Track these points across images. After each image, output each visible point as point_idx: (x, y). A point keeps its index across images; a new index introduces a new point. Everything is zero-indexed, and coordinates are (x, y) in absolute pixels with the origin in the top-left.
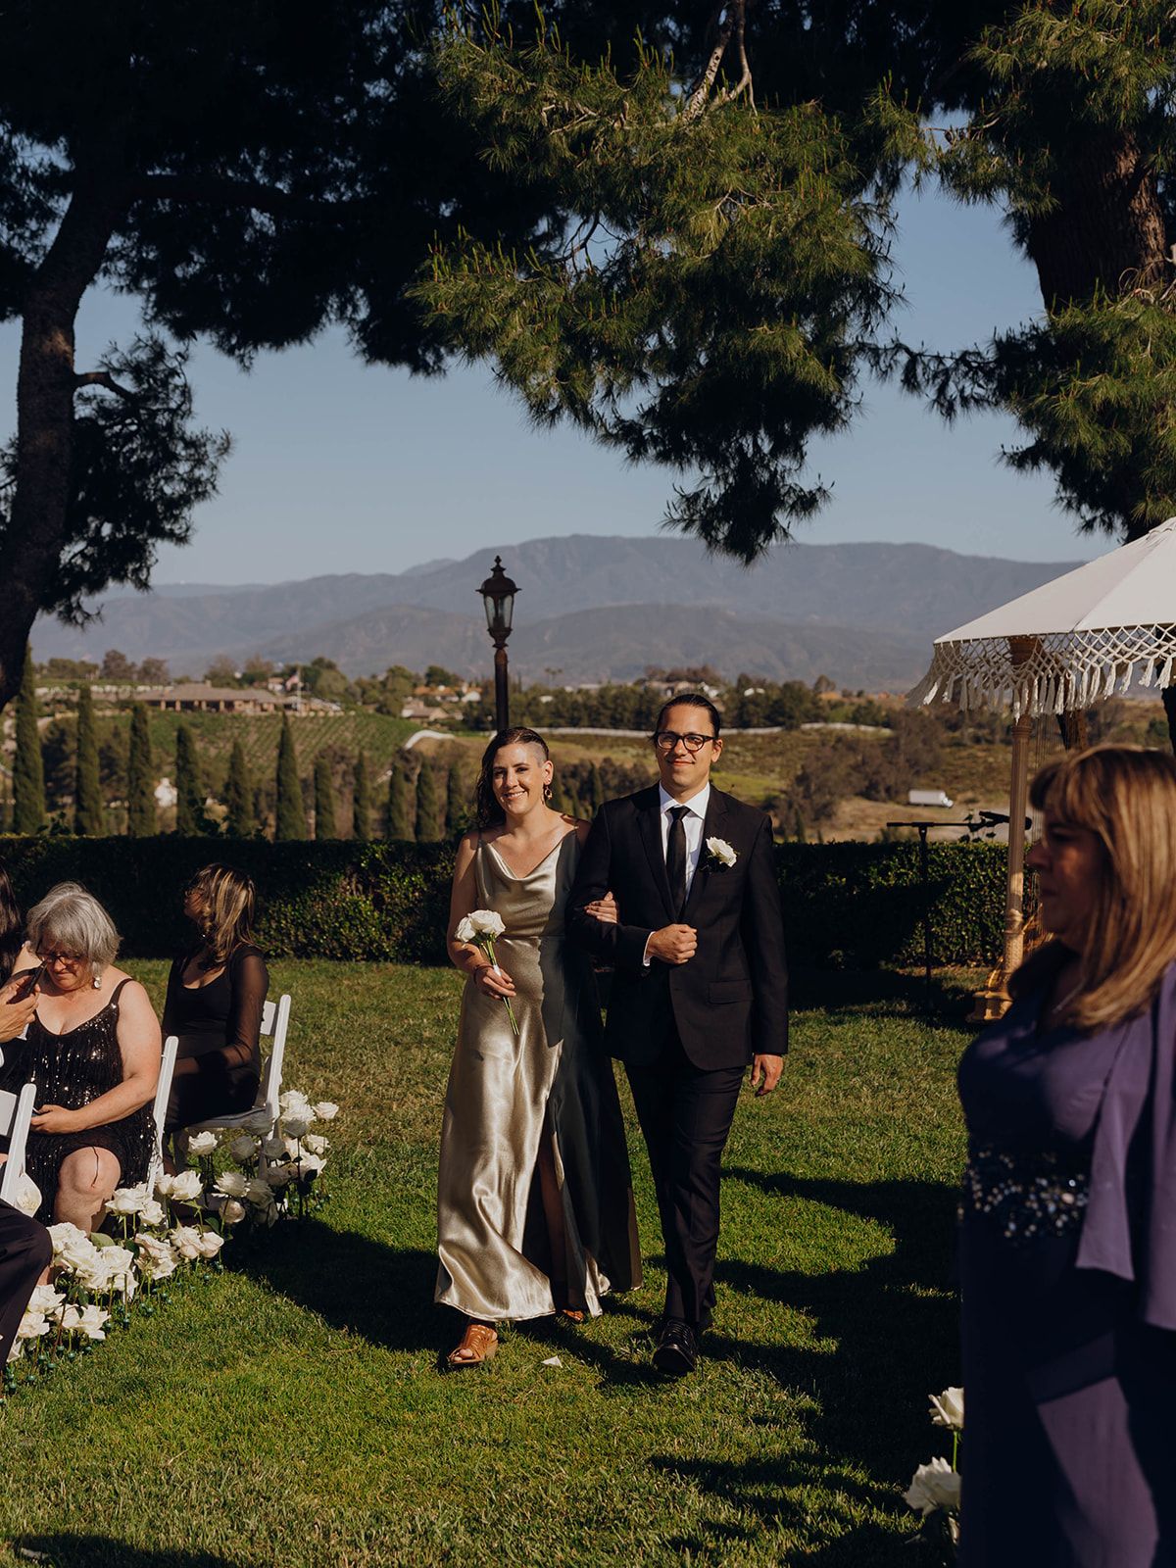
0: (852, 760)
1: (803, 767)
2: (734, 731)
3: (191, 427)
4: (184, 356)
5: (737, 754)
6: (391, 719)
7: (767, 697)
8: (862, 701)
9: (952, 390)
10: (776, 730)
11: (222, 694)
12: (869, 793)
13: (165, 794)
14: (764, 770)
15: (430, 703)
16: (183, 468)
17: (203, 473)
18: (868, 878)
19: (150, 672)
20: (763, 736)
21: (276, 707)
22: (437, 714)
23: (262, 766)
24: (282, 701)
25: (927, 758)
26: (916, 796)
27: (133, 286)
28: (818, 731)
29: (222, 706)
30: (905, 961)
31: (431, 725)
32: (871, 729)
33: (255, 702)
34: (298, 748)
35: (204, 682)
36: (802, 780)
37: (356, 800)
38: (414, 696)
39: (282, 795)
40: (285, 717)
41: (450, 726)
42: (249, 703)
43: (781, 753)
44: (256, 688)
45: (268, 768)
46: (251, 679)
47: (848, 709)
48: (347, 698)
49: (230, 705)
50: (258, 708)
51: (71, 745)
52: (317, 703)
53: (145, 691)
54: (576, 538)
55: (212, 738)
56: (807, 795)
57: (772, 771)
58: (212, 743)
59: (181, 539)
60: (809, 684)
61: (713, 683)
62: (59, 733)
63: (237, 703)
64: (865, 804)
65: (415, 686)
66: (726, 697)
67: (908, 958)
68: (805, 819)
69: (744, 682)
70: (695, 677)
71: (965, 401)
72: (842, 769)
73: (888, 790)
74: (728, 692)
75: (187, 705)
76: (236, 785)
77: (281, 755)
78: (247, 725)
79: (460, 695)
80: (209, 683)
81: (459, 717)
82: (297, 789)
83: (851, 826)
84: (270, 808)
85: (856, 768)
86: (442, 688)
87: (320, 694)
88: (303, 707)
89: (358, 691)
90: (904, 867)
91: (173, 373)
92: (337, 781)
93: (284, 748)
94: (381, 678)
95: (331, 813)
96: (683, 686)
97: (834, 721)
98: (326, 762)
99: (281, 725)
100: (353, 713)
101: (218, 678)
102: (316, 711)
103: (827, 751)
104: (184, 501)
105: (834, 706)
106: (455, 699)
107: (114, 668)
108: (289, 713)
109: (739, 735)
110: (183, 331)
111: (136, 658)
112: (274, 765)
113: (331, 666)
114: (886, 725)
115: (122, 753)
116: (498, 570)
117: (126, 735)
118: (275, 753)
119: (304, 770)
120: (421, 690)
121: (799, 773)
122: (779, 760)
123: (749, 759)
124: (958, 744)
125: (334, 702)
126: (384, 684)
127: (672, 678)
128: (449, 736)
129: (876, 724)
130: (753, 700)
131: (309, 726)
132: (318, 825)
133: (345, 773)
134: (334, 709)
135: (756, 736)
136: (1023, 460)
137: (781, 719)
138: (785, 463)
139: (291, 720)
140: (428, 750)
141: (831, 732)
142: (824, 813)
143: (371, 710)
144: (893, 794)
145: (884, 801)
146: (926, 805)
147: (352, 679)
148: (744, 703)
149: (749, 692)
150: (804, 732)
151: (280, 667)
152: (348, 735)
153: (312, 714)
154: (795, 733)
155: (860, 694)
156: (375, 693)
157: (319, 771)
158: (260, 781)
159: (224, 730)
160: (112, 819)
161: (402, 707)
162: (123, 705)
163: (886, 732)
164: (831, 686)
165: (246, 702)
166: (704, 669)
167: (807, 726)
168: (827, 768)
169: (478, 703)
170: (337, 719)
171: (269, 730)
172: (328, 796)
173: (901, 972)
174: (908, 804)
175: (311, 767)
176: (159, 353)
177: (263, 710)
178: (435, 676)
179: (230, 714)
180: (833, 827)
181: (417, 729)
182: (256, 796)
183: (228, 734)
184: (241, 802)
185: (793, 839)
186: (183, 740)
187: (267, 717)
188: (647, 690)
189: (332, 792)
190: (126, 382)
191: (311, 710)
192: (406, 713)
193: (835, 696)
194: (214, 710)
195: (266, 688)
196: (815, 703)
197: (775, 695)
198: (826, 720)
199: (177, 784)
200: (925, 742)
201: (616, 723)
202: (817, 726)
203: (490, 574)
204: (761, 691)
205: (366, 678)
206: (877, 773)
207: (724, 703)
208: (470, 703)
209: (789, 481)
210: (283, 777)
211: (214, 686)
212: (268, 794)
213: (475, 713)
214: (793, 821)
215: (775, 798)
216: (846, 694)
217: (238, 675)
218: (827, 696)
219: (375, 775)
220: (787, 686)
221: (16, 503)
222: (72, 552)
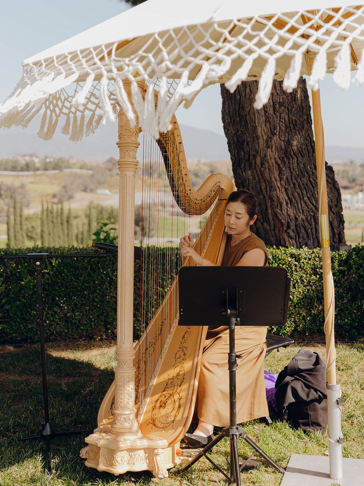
0: (80, 181)
1: (64, 183)
2: (43, 172)
5: (44, 179)
7: (53, 162)
8: (83, 163)
10: (56, 171)
12: (85, 190)
14: (53, 184)
20: (52, 173)
25: (103, 180)
26: (99, 191)
28: (69, 171)
32: (86, 171)
36: (65, 187)
43: (58, 179)
47: (79, 165)
56: (66, 192)
57: (55, 184)
60: (67, 158)
61: (37, 157)
64: (84, 194)
66: (41, 162)
68: (64, 198)
69: (46, 157)
70: (31, 156)
72: (77, 184)
73: (91, 189)
74: (42, 160)
83: (79, 201)
85: (81, 183)
96: (27, 158)
97: (74, 169)
103: (72, 178)
105: (75, 164)
109: (45, 173)
114: (90, 169)
121: (64, 185)
122: (57, 181)
123: (48, 180)
124: (112, 176)
127: (24, 156)
129: (87, 169)
130: (50, 163)
135: (50, 173)
137: (58, 168)
141: (73, 172)
142: (71, 197)
145: (89, 193)
146: (102, 194)
148: (46, 164)
149: (48, 160)
150: (65, 172)
154: (62, 172)
155: (82, 161)
163: (90, 172)
164: (73, 158)
166: (34, 153)
167: (66, 170)
168: (72, 183)
174: (97, 194)
180: (74, 201)
188: (16, 160)
193: (75, 161)
196: (68, 163)
197: (56, 161)
198: (71, 168)
200: (102, 175)
201: (6, 169)
204: (52, 160)
206: (87, 185)
207: (40, 164)
215: (57, 193)
216: (78, 161)
218: (72, 161)
220: (59, 158)
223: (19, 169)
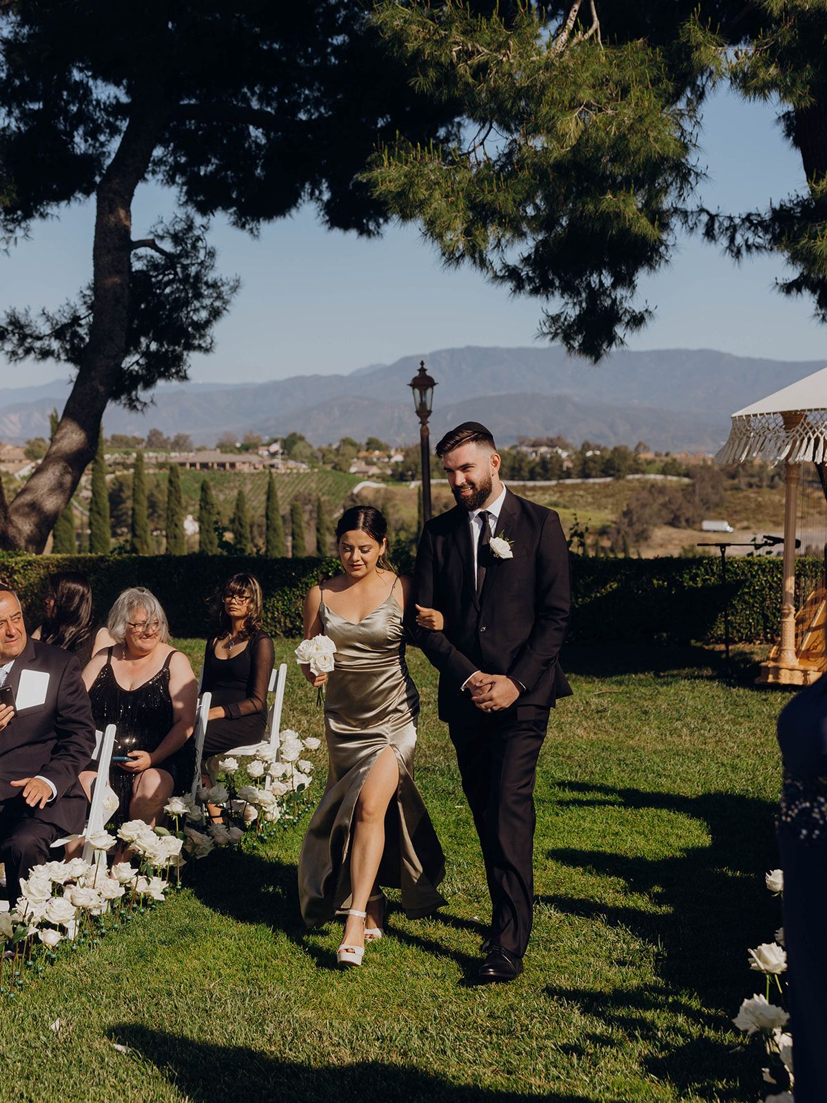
0: (661, 500)
1: (628, 505)
2: (579, 481)
3: (212, 275)
4: (206, 227)
5: (582, 496)
6: (342, 474)
7: (602, 457)
8: (668, 459)
9: (739, 240)
10: (609, 479)
11: (228, 458)
12: (674, 523)
13: (190, 526)
14: (600, 507)
15: (369, 463)
16: (206, 302)
17: (220, 304)
18: (683, 582)
19: (180, 444)
20: (599, 484)
21: (264, 467)
22: (374, 470)
23: (256, 507)
24: (268, 462)
25: (715, 499)
26: (707, 525)
27: (171, 180)
28: (638, 480)
29: (228, 466)
30: (709, 640)
31: (370, 477)
32: (675, 479)
33: (250, 463)
34: (280, 494)
35: (215, 450)
36: (625, 514)
37: (318, 530)
38: (358, 458)
39: (270, 527)
40: (270, 473)
41: (381, 478)
42: (246, 464)
43: (612, 496)
44: (250, 454)
45: (260, 507)
46: (246, 448)
47: (659, 465)
48: (312, 459)
49: (233, 465)
50: (252, 467)
51: (127, 493)
52: (291, 464)
53: (176, 457)
54: (469, 349)
55: (221, 488)
56: (631, 524)
57: (606, 508)
58: (221, 491)
59: (207, 350)
60: (632, 447)
61: (565, 447)
62: (120, 485)
63: (237, 465)
64: (671, 530)
65: (359, 451)
66: (573, 457)
67: (712, 638)
68: (630, 541)
69: (586, 446)
70: (551, 444)
71: (749, 247)
72: (656, 507)
73: (687, 521)
74: (575, 453)
75: (204, 466)
76: (240, 519)
77: (268, 499)
78: (245, 479)
79: (390, 457)
80: (218, 451)
81: (389, 472)
82: (280, 522)
83: (661, 546)
84: (260, 535)
85: (664, 505)
86: (377, 453)
87: (294, 458)
88: (282, 466)
89: (320, 455)
90: (708, 574)
91: (198, 239)
92: (306, 517)
93: (270, 494)
94: (335, 446)
95: (302, 538)
96: (543, 450)
97: (649, 473)
98: (299, 504)
99: (268, 479)
100: (316, 470)
101: (224, 447)
102: (291, 469)
103: (645, 494)
105: (649, 463)
106: (386, 460)
107: (155, 440)
108: (273, 470)
109: (583, 483)
111: (170, 434)
112: (264, 505)
113: (302, 438)
114: (687, 475)
115: (162, 498)
116: (422, 370)
117: (165, 486)
118: (264, 498)
119: (284, 509)
120: (363, 454)
121: (625, 509)
122: (610, 500)
123: (590, 500)
124: (737, 489)
125: (303, 462)
126: (338, 450)
127: (536, 444)
128: (382, 485)
129: (678, 475)
130: (593, 459)
131: (287, 479)
132: (294, 547)
133: (311, 512)
134: (304, 468)
135: (594, 484)
136: (789, 288)
137: (612, 472)
138: (620, 293)
139: (274, 475)
140: (370, 495)
141: (647, 481)
142: (642, 537)
143: (328, 468)
144: (691, 523)
145: (685, 528)
146: (714, 531)
147: (315, 447)
148: (586, 461)
149: (589, 454)
150: (628, 481)
151: (266, 439)
152: (313, 485)
153: (289, 471)
154: (622, 482)
155: (667, 455)
156: (331, 456)
157: (293, 511)
158: (253, 517)
159: (229, 482)
160: (156, 544)
161: (350, 465)
162: (161, 466)
163: (686, 480)
164: (647, 449)
165: (244, 463)
166: (559, 438)
167: (630, 477)
168: (644, 506)
169: (402, 462)
170: (306, 475)
171: (260, 482)
172: (300, 527)
173: (706, 647)
174: (702, 530)
175: (288, 508)
176: (189, 225)
177: (255, 468)
178: (372, 444)
179: (233, 472)
180: (649, 547)
181: (359, 481)
182: (251, 526)
183: (232, 485)
184: (243, 531)
185: (621, 556)
186: (204, 489)
187: (258, 474)
188: (518, 453)
189: (303, 524)
190: (167, 246)
191: (288, 468)
192: (353, 470)
193: (650, 456)
194: (222, 469)
195: (257, 454)
196: (635, 461)
197: (607, 455)
198: (643, 472)
199: (200, 520)
200: (713, 488)
202: (637, 476)
203: (417, 374)
204: (598, 453)
205: (325, 446)
206: (679, 509)
207: (572, 461)
208: (397, 463)
209: (626, 305)
210: (270, 514)
211: (222, 452)
212: (259, 526)
213: (400, 469)
214: (621, 543)
215: (608, 526)
216: (657, 455)
217: (238, 445)
218: (644, 456)
219: (331, 512)
220: (616, 449)
221: (92, 329)
222: (131, 362)
223: (525, 473)
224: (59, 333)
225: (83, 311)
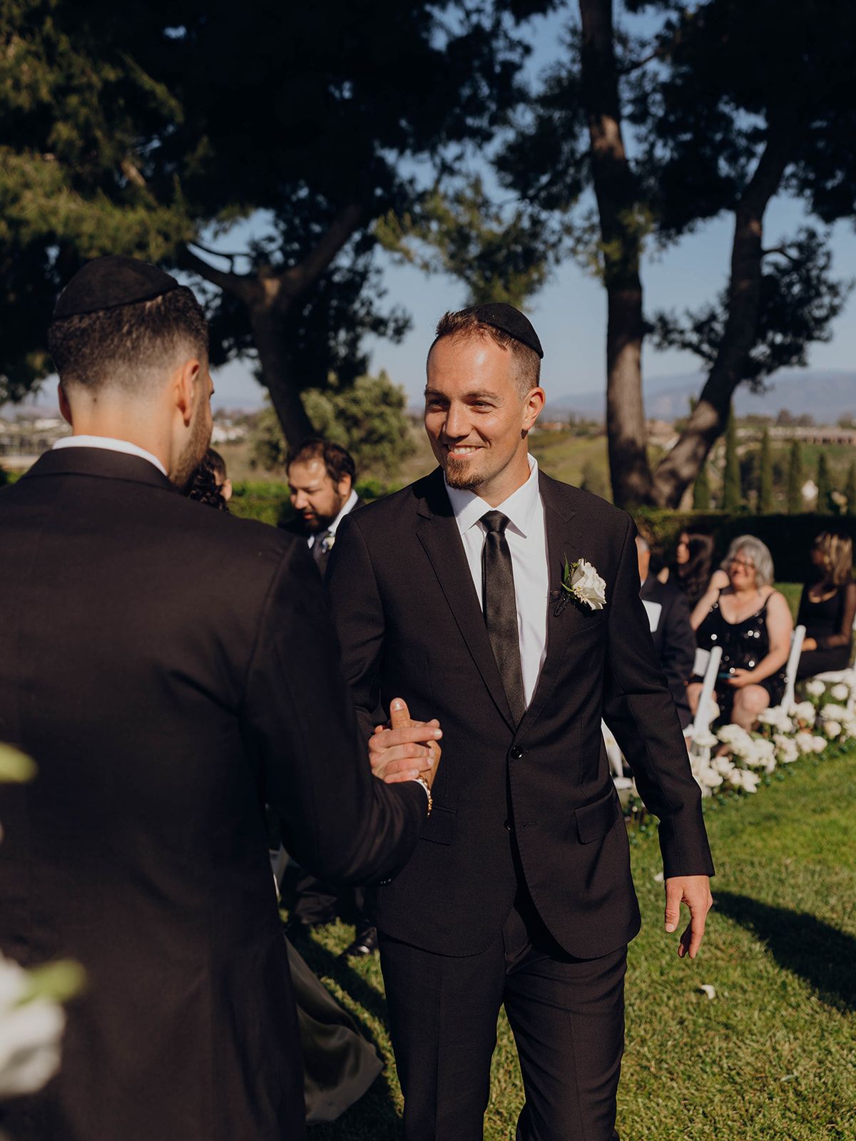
3: (832, 276)
4: (828, 235)
13: (809, 491)
16: (826, 300)
17: (837, 301)
19: (804, 422)
27: (800, 193)
51: (756, 463)
53: (800, 432)
59: (827, 340)
62: (750, 457)
75: (825, 441)
91: (820, 245)
104: (826, 319)
107: (783, 419)
110: (828, 218)
111: (796, 412)
115: (785, 467)
117: (788, 457)
160: (778, 504)
162: (787, 440)
176: (812, 235)
186: (822, 460)
190: (794, 253)
199: (818, 485)
221: (727, 325)
222: (760, 351)
224: (699, 328)
225: (719, 310)
